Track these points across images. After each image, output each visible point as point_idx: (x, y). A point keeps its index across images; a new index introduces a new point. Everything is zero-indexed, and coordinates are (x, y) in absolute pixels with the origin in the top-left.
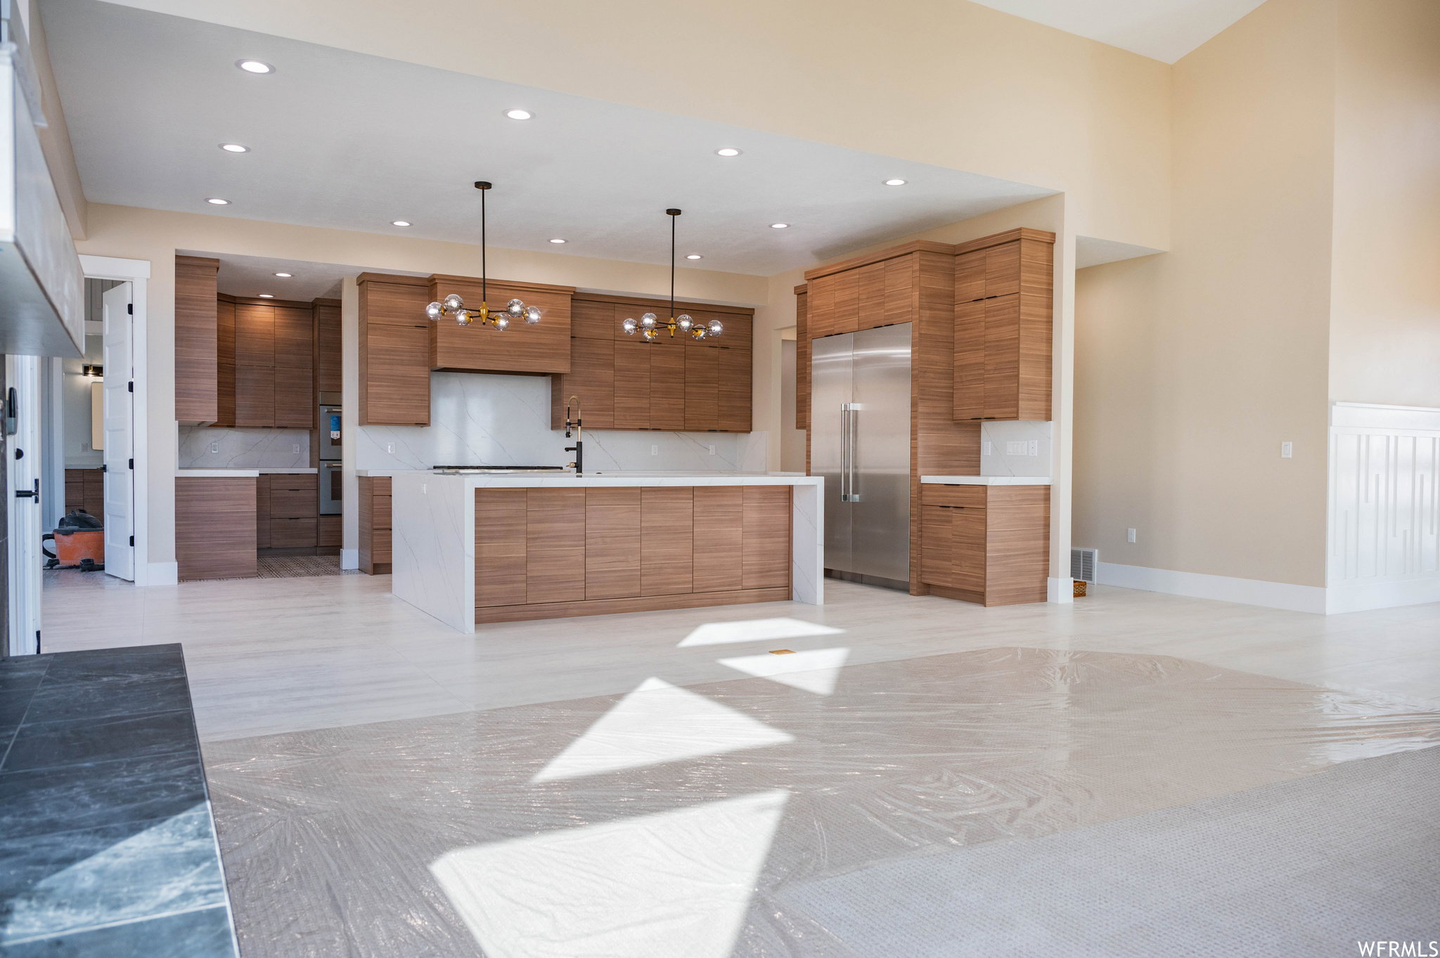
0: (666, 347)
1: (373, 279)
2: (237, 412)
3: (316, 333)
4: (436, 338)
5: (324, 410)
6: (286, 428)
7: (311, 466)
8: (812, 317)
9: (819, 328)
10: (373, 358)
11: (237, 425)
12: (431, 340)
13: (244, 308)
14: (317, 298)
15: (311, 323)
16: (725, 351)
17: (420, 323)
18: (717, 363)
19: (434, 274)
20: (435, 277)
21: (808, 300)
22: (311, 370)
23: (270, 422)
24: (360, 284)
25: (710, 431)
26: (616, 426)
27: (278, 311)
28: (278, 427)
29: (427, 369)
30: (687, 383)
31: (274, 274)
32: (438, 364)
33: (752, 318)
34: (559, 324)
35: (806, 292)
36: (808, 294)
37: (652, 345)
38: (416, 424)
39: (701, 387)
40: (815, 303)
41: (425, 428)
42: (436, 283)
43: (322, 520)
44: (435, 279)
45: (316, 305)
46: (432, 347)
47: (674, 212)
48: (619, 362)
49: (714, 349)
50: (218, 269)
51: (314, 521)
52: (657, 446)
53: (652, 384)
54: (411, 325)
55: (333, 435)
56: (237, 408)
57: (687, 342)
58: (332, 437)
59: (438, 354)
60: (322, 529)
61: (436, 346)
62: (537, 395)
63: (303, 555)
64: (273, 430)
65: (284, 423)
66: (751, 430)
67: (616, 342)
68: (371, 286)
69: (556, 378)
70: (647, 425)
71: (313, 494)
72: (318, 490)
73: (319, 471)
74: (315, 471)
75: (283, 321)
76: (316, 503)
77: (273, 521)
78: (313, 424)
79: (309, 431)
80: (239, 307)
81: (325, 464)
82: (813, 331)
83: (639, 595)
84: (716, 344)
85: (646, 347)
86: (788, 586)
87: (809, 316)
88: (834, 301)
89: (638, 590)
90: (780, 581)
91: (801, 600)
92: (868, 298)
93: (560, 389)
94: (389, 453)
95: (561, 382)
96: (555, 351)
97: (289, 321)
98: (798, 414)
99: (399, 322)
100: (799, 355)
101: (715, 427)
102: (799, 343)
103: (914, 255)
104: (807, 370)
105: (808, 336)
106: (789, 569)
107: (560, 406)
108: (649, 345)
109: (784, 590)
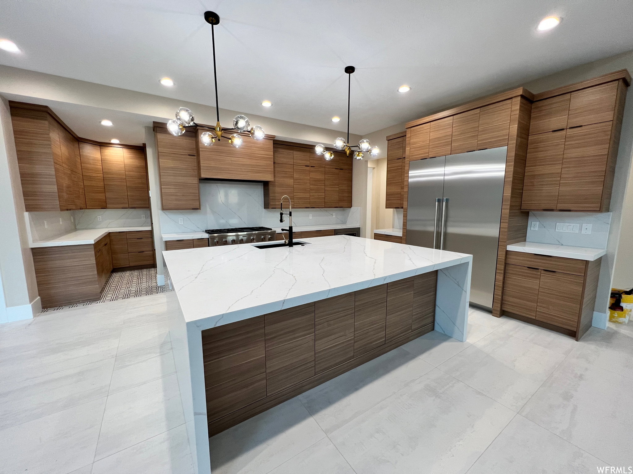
0: (317, 168)
1: (160, 126)
2: (107, 201)
4: (200, 161)
6: (135, 208)
8: (410, 149)
9: (416, 155)
10: (163, 172)
11: (108, 207)
12: (197, 163)
13: (106, 148)
14: (143, 144)
16: (341, 171)
17: (191, 153)
18: (338, 176)
21: (407, 139)
22: (146, 180)
23: (127, 206)
25: (335, 207)
26: (295, 207)
27: (125, 150)
28: (131, 208)
29: (197, 179)
30: (326, 185)
32: (202, 176)
33: (352, 155)
34: (268, 155)
35: (406, 136)
38: (193, 209)
39: (332, 187)
40: (412, 141)
41: (198, 210)
42: (198, 130)
46: (198, 166)
47: (350, 70)
48: (296, 176)
49: (337, 170)
52: (311, 215)
53: (311, 186)
54: (187, 154)
56: (107, 199)
57: (326, 166)
59: (202, 170)
61: (201, 165)
62: (257, 194)
64: (128, 209)
65: (134, 206)
66: (351, 206)
67: (294, 166)
68: (159, 130)
69: (266, 184)
70: (309, 206)
74: (150, 229)
75: (128, 155)
77: (129, 254)
78: (149, 206)
80: (103, 148)
82: (410, 157)
83: (353, 357)
84: (338, 168)
85: (308, 168)
86: (434, 322)
87: (407, 149)
88: (429, 138)
89: (352, 354)
90: (430, 320)
91: (445, 333)
92: (461, 134)
93: (268, 189)
94: (180, 224)
95: (268, 186)
96: (266, 170)
97: (132, 156)
98: (387, 201)
99: (178, 152)
100: (388, 172)
101: (337, 205)
102: (388, 165)
103: (514, 100)
104: (404, 179)
105: (406, 160)
106: (434, 311)
107: (269, 197)
108: (309, 167)
109: (432, 325)
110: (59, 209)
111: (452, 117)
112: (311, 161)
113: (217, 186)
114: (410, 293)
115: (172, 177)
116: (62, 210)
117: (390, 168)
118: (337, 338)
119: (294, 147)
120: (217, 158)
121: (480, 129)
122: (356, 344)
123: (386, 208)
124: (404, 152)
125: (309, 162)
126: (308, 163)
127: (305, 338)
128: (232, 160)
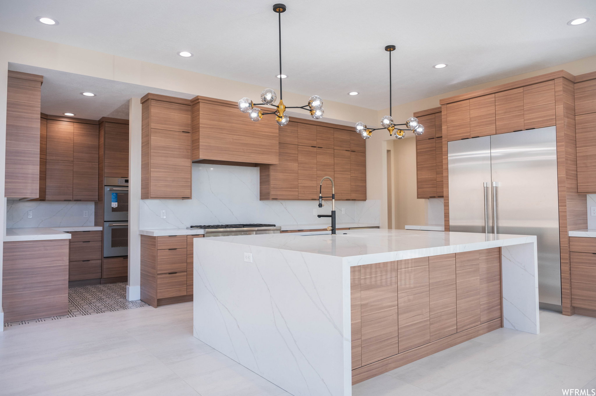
0: (324, 150)
1: (156, 98)
2: (47, 191)
3: (102, 140)
4: (199, 139)
5: (107, 189)
6: (80, 200)
7: (96, 224)
8: (447, 127)
9: (455, 135)
11: (46, 199)
12: (193, 141)
14: (103, 117)
15: (98, 134)
16: (353, 153)
17: (185, 130)
18: (349, 160)
19: (198, 96)
20: (199, 98)
21: (443, 116)
22: (98, 164)
23: (70, 197)
24: (142, 103)
25: (347, 200)
26: (299, 198)
27: (76, 125)
28: (75, 200)
29: (190, 160)
30: (336, 171)
31: (82, 94)
32: (200, 157)
35: (441, 112)
36: (443, 114)
37: (317, 148)
38: (180, 198)
39: (342, 174)
40: (449, 119)
41: (188, 200)
42: (199, 102)
43: (105, 261)
44: (198, 99)
45: (103, 122)
46: (195, 145)
47: (390, 48)
48: (301, 159)
49: (348, 152)
50: (42, 83)
51: (99, 262)
53: (318, 172)
54: (180, 130)
55: (113, 205)
56: (47, 188)
57: (335, 147)
58: (112, 206)
59: (200, 150)
60: (105, 266)
61: (199, 145)
62: (252, 181)
63: (91, 284)
64: (70, 202)
65: (79, 198)
66: (366, 199)
67: (299, 146)
68: (153, 103)
69: (264, 168)
70: (315, 197)
71: (99, 244)
72: (102, 241)
73: (103, 228)
74: (100, 228)
75: (79, 132)
76: (101, 249)
77: (71, 263)
78: (98, 198)
79: (94, 202)
81: (107, 224)
82: (448, 137)
83: (429, 342)
84: (349, 149)
85: (315, 150)
86: (501, 317)
87: (444, 127)
88: (469, 116)
89: (429, 338)
90: (497, 314)
91: (515, 328)
92: (505, 113)
93: (268, 176)
94: (161, 218)
95: (269, 171)
96: (270, 150)
97: (84, 132)
98: (418, 190)
99: (172, 128)
100: (418, 154)
101: (349, 198)
102: (417, 146)
103: (556, 81)
104: (442, 162)
105: (443, 140)
106: (501, 304)
107: (269, 185)
108: (315, 148)
109: (499, 320)
111: (493, 95)
112: (317, 140)
114: (476, 278)
117: (419, 149)
118: (416, 316)
119: (299, 124)
121: (525, 108)
122: (432, 326)
123: (418, 198)
124: (441, 130)
125: (316, 142)
126: (314, 143)
127: (390, 310)
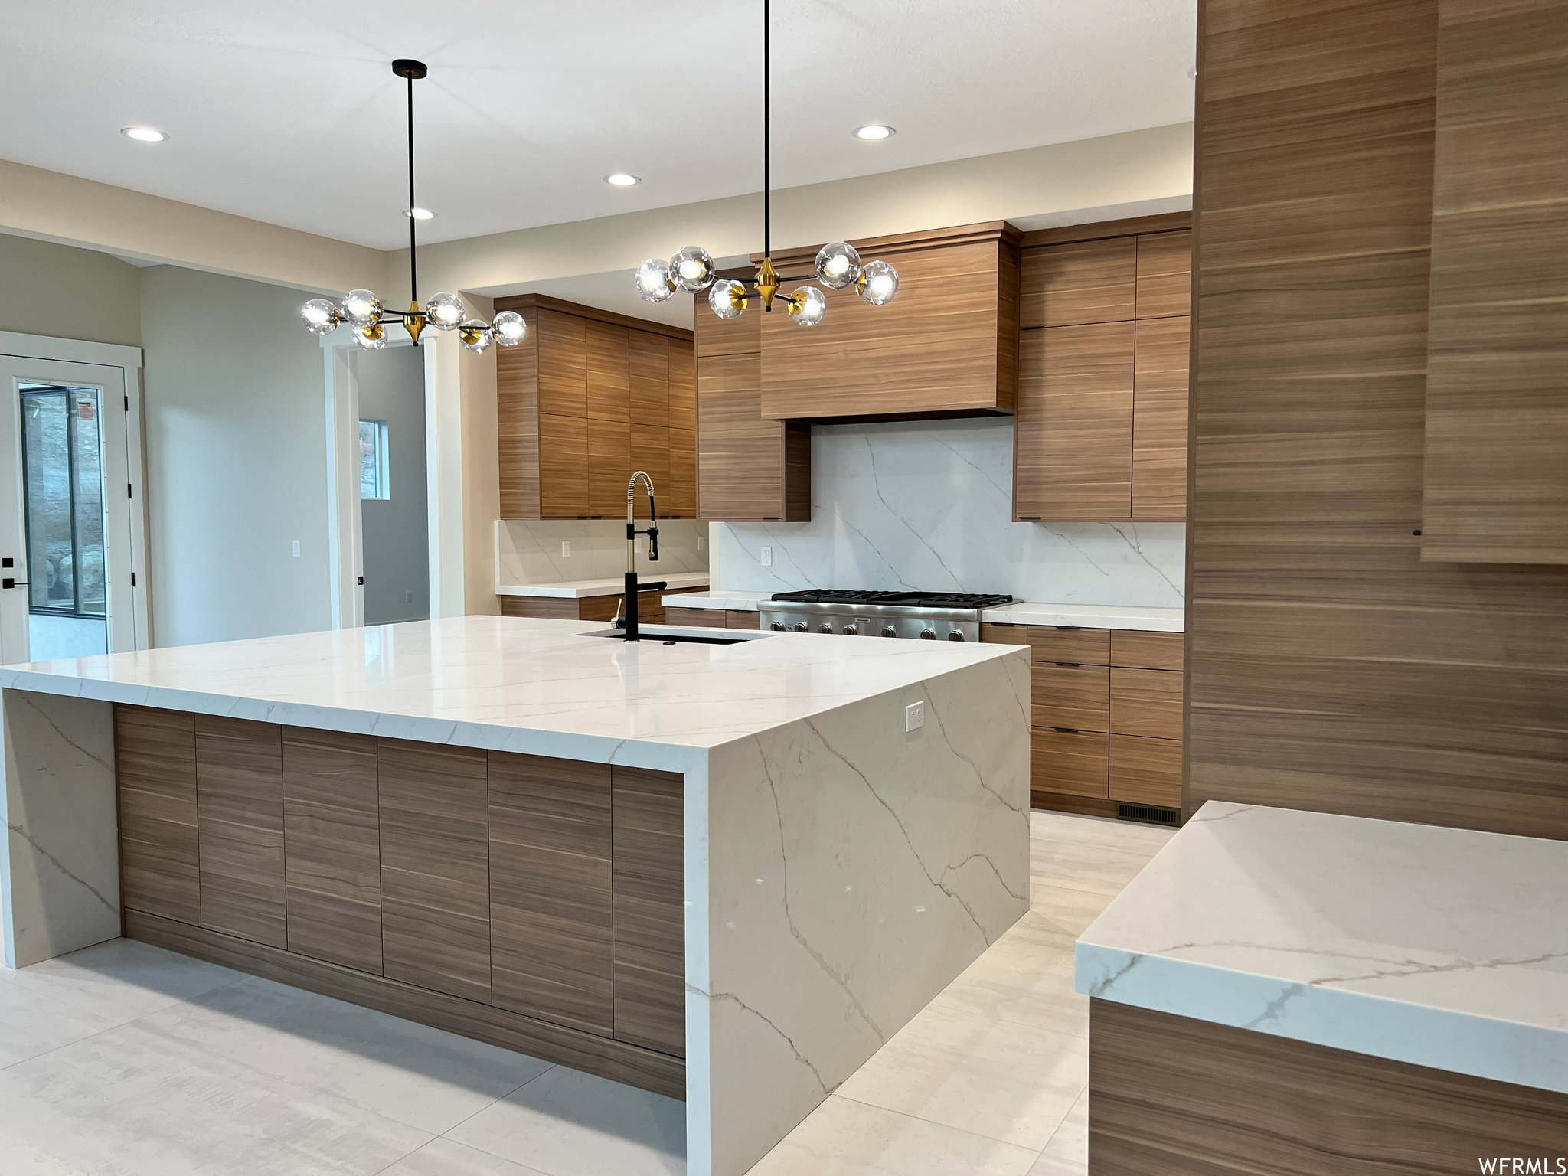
38: (764, 519)
94: (763, 564)
99: (742, 348)
110: (539, 516)
113: (867, 439)
115: (723, 426)
116: (543, 518)
120: (813, 349)
128: (849, 349)
